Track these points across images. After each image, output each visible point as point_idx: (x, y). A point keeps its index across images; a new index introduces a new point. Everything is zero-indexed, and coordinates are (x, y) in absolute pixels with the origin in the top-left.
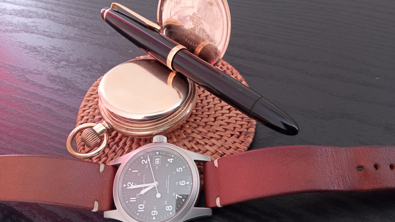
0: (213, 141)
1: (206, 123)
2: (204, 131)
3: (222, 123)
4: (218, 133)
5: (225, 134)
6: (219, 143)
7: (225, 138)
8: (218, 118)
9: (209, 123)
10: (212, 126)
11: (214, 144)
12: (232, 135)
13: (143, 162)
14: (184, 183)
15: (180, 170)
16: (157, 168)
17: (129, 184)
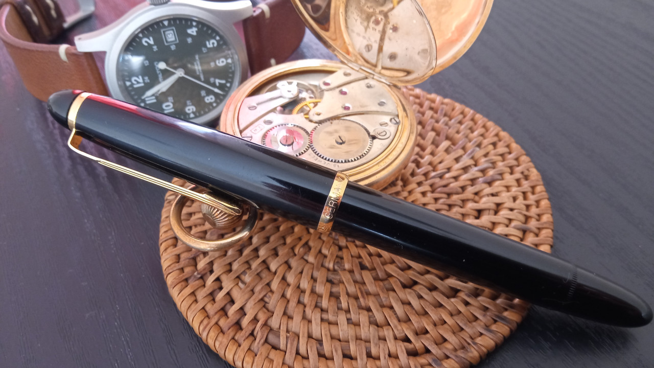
0: (363, 318)
1: (390, 276)
2: (371, 287)
3: (415, 303)
4: (387, 312)
5: (396, 327)
6: (366, 331)
7: (387, 333)
8: (417, 288)
9: (391, 280)
10: (394, 290)
11: (357, 325)
12: (407, 340)
13: (146, 42)
14: (223, 62)
15: (213, 44)
16: (173, 47)
17: (135, 80)
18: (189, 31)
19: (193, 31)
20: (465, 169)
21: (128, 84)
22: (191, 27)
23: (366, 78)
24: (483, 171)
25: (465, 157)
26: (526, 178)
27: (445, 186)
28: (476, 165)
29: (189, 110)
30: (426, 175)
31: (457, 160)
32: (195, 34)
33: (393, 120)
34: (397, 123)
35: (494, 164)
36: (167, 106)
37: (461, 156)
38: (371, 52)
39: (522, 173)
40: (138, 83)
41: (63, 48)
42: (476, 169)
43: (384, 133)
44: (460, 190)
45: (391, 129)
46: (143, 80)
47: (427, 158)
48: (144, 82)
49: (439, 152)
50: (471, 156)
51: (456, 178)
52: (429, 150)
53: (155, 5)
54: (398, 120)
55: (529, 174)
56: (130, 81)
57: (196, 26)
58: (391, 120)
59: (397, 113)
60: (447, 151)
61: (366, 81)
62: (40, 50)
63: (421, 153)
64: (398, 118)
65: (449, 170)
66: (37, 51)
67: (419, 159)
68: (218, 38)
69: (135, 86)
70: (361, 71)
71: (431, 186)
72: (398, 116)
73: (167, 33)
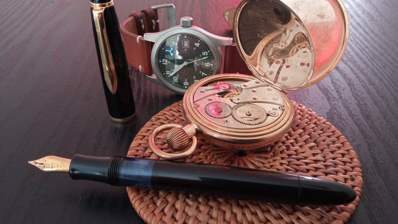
13: (174, 43)
14: (208, 64)
15: (206, 54)
16: (186, 50)
17: (164, 61)
18: (196, 44)
19: (197, 45)
20: (316, 161)
21: (160, 61)
22: (197, 42)
23: (268, 86)
24: (326, 166)
25: (320, 155)
26: (353, 180)
27: (298, 165)
28: (324, 162)
29: (185, 84)
30: (289, 155)
31: (314, 155)
32: (198, 46)
33: (280, 108)
34: (283, 110)
35: (336, 165)
36: (175, 78)
37: (318, 154)
38: (272, 75)
39: (351, 176)
40: (165, 62)
41: (139, 37)
42: (323, 163)
43: (275, 114)
44: (306, 171)
45: (279, 112)
46: (168, 62)
47: (297, 147)
48: (168, 63)
49: (306, 147)
50: (323, 156)
51: (307, 164)
52: (300, 144)
53: (183, 27)
54: (283, 108)
55: (355, 179)
56: (162, 60)
57: (199, 43)
58: (279, 108)
59: (283, 105)
60: (311, 148)
61: (268, 87)
62: (130, 35)
63: (295, 144)
64: (284, 107)
65: (306, 158)
66: (129, 36)
67: (291, 147)
68: (209, 51)
69: (163, 64)
70: (265, 82)
71: (289, 162)
72: (284, 106)
73: (185, 42)
